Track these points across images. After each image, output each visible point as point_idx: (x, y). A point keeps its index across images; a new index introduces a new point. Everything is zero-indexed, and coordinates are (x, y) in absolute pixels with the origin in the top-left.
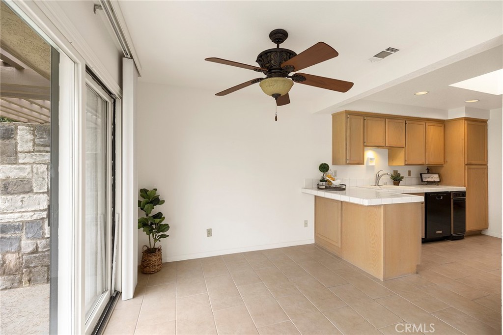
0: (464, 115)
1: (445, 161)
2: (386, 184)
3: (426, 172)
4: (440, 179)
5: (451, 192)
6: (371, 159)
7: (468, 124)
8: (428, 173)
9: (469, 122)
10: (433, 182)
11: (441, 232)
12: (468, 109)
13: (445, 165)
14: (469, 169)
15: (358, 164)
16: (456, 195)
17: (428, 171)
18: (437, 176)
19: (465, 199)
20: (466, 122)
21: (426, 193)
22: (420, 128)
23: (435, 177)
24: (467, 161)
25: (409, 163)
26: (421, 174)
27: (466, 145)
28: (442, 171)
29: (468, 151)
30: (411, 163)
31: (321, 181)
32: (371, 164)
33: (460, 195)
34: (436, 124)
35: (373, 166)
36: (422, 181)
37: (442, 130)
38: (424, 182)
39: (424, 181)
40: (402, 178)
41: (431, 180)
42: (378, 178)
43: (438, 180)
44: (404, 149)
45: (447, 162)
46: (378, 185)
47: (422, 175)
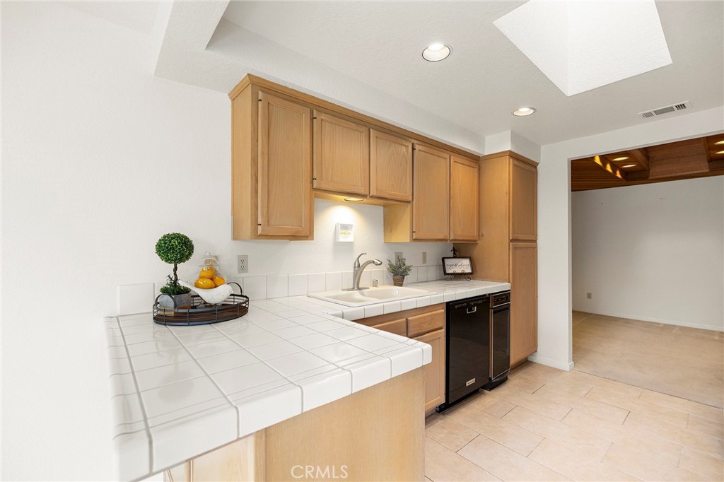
0: (508, 147)
1: (480, 235)
2: (375, 284)
3: (451, 254)
4: (472, 269)
5: (489, 294)
6: (345, 227)
7: (514, 165)
8: (455, 257)
9: (517, 163)
10: (461, 274)
11: (473, 381)
12: (515, 137)
13: (479, 242)
14: (515, 248)
15: (295, 237)
16: (498, 300)
17: (454, 253)
18: (466, 262)
19: (509, 304)
20: (511, 160)
21: (448, 304)
22: (441, 163)
23: (464, 266)
24: (513, 235)
25: (419, 237)
26: (443, 259)
27: (511, 204)
28: (476, 253)
29: (513, 216)
30: (423, 237)
31: (165, 291)
32: (342, 239)
33: (502, 299)
34: (466, 162)
35: (351, 244)
36: (445, 273)
37: (476, 174)
38: (449, 274)
39: (447, 272)
40: (408, 269)
41: (458, 270)
42: (359, 269)
43: (469, 270)
44: (409, 206)
45: (482, 235)
46: (359, 289)
47: (446, 260)
